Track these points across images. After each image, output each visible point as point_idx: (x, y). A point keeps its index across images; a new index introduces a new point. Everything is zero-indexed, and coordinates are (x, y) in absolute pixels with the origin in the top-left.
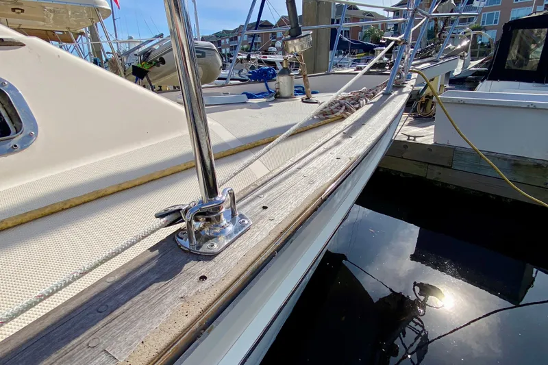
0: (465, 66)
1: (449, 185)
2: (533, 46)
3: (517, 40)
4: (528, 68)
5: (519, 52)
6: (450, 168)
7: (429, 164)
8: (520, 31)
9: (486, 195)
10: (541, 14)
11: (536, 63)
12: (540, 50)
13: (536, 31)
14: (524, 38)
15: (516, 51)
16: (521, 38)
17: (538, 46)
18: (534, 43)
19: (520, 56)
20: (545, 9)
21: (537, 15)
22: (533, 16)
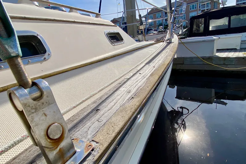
0: (182, 31)
1: (184, 70)
2: (200, 25)
3: (195, 23)
4: (200, 32)
5: (196, 27)
6: (183, 64)
7: (177, 64)
10: (201, 14)
11: (203, 30)
12: (203, 26)
13: (200, 19)
15: (195, 27)
16: (196, 22)
17: (202, 24)
19: (197, 28)
20: (202, 12)
21: (200, 14)
22: (199, 14)
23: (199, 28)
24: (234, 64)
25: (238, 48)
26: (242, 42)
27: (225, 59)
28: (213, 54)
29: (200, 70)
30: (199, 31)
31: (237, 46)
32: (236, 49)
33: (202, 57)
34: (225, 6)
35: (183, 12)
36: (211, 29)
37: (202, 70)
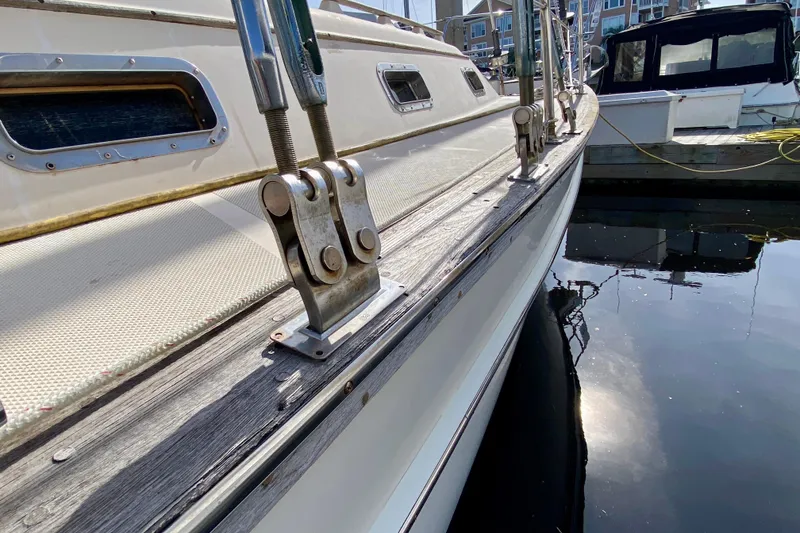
0: (588, 75)
1: (588, 179)
2: (635, 59)
3: (620, 53)
4: (635, 79)
5: (623, 65)
6: (588, 164)
8: (622, 44)
9: (620, 180)
11: (641, 75)
12: (642, 62)
13: (636, 43)
14: (626, 50)
15: (621, 65)
16: (623, 51)
17: (641, 57)
18: (636, 55)
19: (625, 68)
20: (639, 19)
21: (635, 28)
22: (632, 29)
23: (631, 67)
24: (714, 161)
25: (733, 126)
26: (745, 111)
27: (694, 149)
28: (665, 137)
29: (630, 180)
30: (632, 77)
31: (730, 120)
32: (728, 128)
33: (642, 145)
34: (706, 7)
35: (593, 25)
36: (663, 71)
37: (636, 179)
